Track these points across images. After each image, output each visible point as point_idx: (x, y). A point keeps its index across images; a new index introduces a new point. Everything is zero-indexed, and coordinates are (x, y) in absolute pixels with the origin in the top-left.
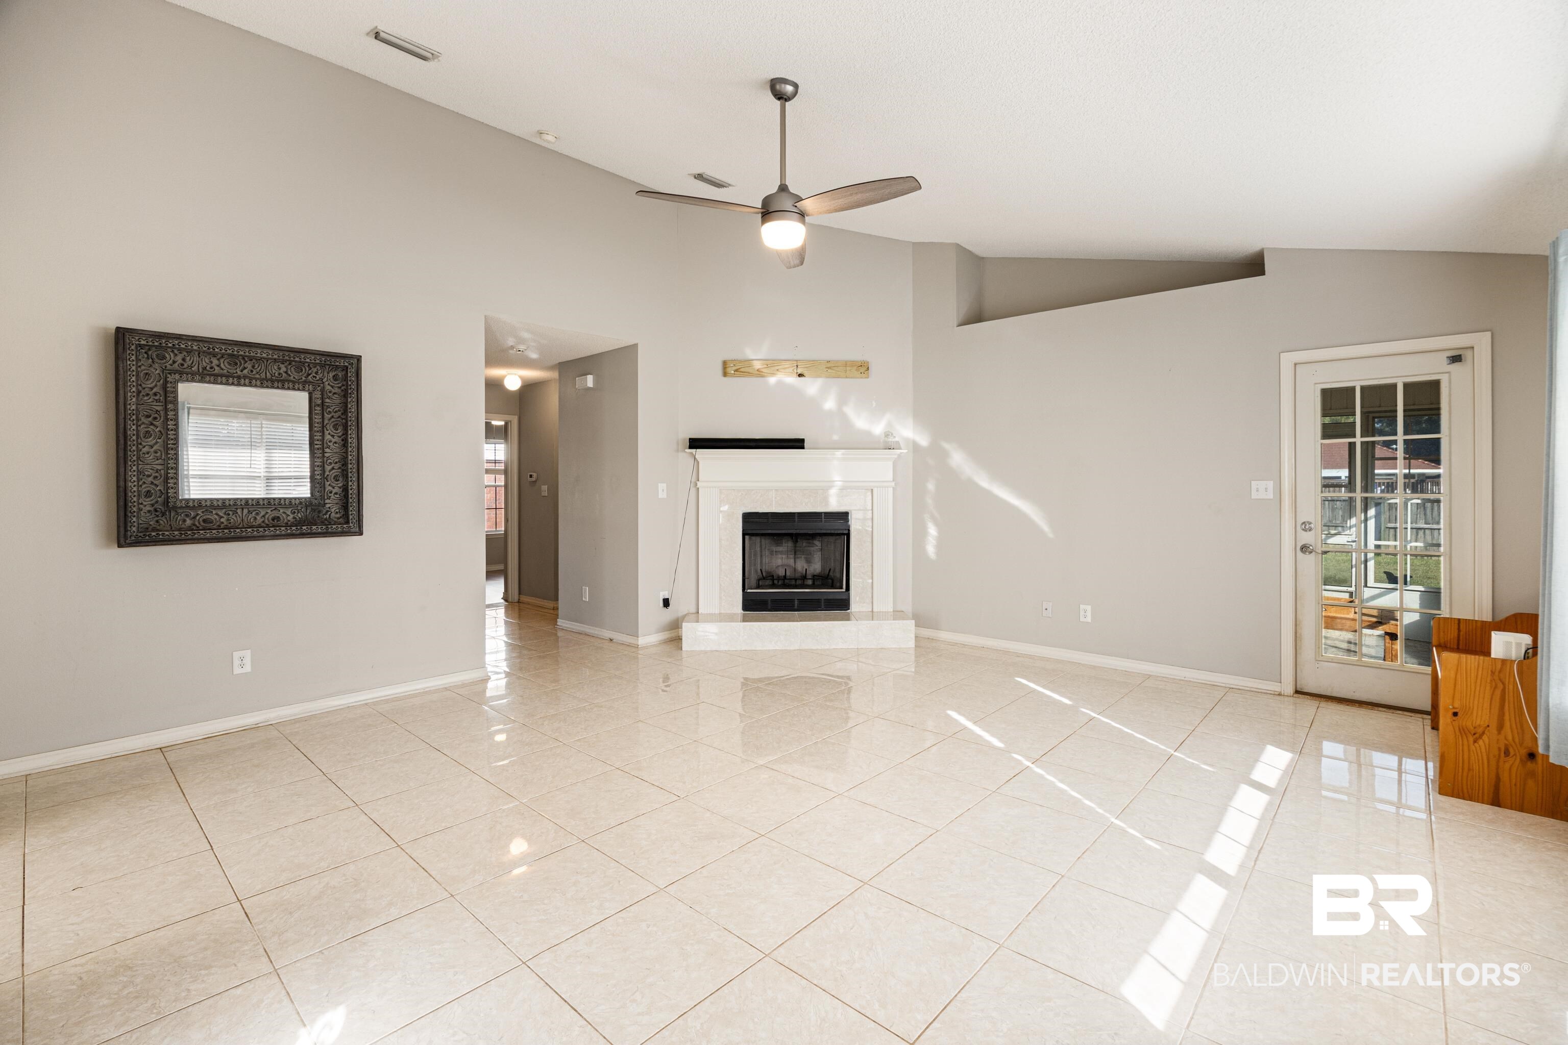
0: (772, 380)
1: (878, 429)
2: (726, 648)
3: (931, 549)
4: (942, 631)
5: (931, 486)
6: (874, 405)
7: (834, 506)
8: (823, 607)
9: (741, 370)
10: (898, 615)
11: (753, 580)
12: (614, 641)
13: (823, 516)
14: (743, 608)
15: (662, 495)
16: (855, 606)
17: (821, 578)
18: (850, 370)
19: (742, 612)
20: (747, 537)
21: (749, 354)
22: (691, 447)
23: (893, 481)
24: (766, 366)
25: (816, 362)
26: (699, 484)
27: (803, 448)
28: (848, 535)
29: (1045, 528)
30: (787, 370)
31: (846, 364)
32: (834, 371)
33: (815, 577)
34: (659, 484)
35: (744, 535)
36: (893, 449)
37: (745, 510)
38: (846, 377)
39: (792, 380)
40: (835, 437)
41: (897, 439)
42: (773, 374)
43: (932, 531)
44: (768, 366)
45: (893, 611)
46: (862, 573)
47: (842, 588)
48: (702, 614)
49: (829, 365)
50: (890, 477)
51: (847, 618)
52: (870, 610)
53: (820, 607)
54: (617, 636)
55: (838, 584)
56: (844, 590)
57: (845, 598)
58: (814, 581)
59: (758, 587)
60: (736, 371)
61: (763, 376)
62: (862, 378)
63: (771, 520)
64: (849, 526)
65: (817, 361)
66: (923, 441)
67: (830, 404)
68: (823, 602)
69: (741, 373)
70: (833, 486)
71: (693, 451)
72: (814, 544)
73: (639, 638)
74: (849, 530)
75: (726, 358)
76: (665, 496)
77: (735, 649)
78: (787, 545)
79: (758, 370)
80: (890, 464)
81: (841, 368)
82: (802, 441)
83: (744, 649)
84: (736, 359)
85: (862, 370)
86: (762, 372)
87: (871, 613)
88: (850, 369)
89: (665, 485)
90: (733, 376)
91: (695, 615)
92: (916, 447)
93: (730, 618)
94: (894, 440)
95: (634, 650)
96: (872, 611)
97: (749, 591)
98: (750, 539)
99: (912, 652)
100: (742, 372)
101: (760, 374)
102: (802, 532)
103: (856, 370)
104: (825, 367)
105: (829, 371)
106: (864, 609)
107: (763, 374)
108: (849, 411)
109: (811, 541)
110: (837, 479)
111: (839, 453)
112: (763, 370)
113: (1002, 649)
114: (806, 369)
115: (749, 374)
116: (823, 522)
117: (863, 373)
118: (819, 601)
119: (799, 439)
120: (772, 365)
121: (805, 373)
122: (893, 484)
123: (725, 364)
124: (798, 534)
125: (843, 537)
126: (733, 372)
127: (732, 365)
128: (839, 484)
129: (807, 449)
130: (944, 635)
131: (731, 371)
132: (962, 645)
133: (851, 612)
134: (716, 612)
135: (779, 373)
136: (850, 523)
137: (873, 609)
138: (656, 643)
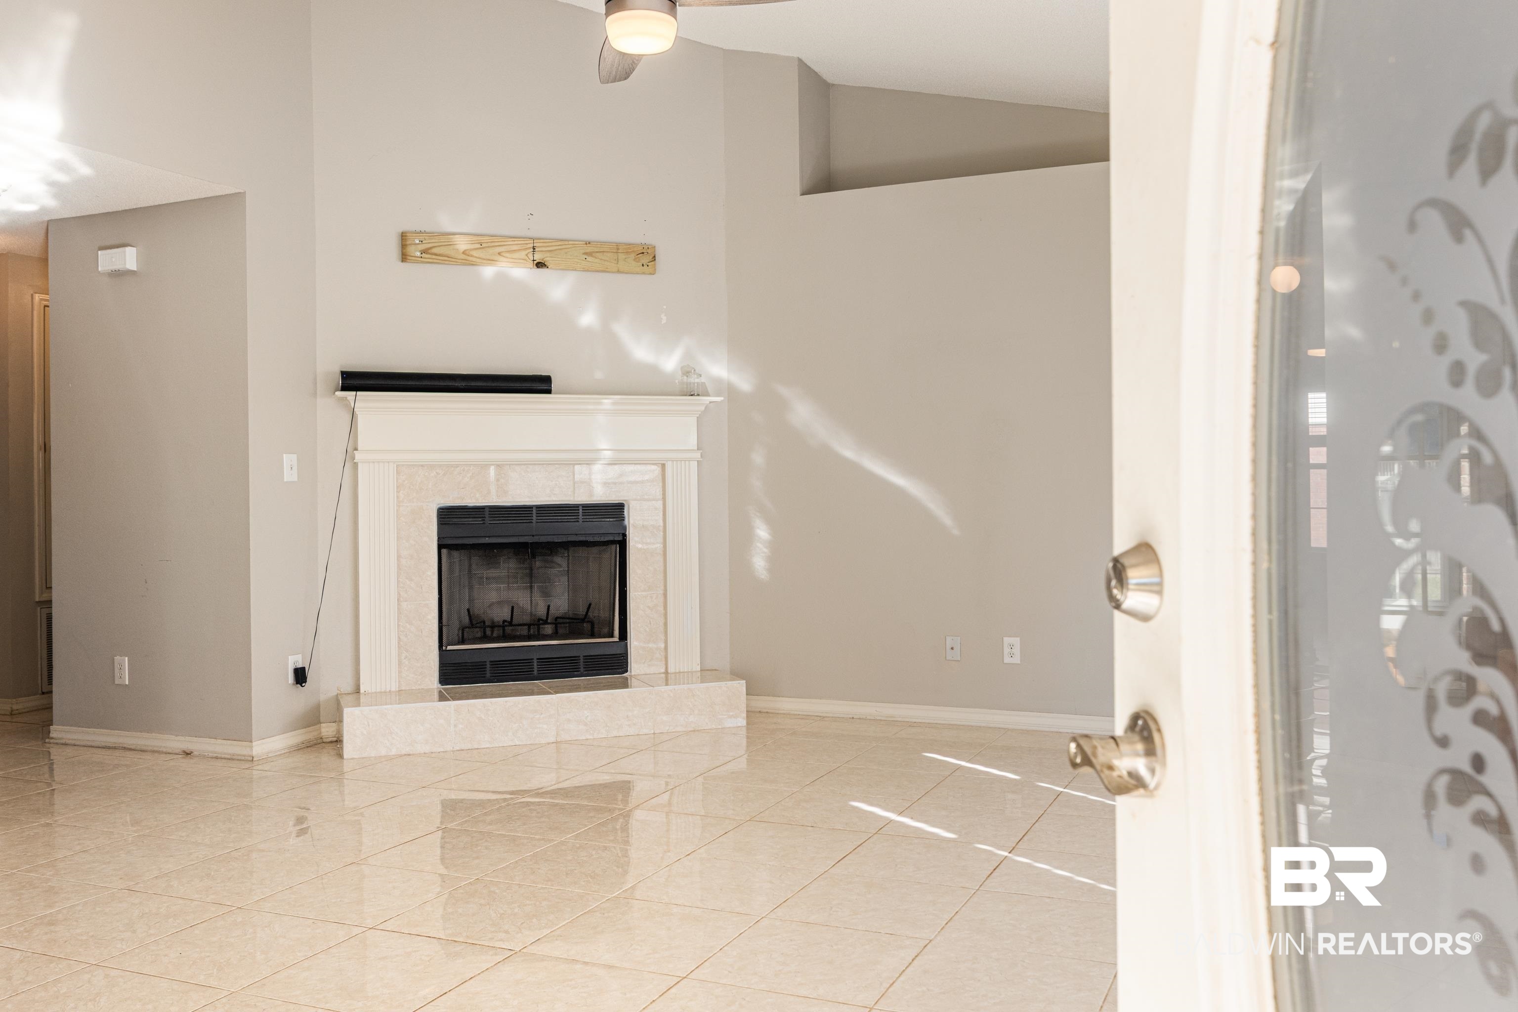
0: (488, 272)
1: (670, 363)
2: (427, 749)
3: (759, 563)
4: (781, 698)
5: (758, 458)
6: (664, 321)
7: (600, 495)
8: (582, 669)
9: (435, 250)
10: (708, 673)
11: (453, 631)
12: (195, 753)
13: (581, 511)
14: (440, 679)
15: (290, 475)
16: (636, 666)
17: (568, 621)
18: (625, 260)
19: (439, 685)
20: (444, 551)
21: (445, 222)
22: (344, 388)
23: (698, 449)
24: (478, 246)
25: (567, 243)
26: (358, 456)
27: (549, 391)
28: (622, 544)
29: (948, 521)
30: (516, 255)
31: (618, 249)
32: (596, 260)
33: (558, 622)
34: (284, 455)
35: (440, 547)
36: (698, 395)
37: (442, 502)
38: (619, 272)
39: (522, 273)
40: (599, 375)
41: (703, 379)
42: (491, 261)
43: (762, 532)
44: (482, 246)
45: (701, 670)
46: (649, 607)
47: (612, 636)
48: (365, 693)
49: (589, 249)
50: (693, 442)
51: (625, 685)
52: (663, 670)
53: (577, 669)
54: (198, 745)
55: (606, 630)
56: (616, 639)
57: (618, 652)
58: (556, 628)
59: (462, 642)
60: (423, 252)
61: (473, 264)
62: (644, 273)
63: (488, 520)
64: (625, 528)
65: (568, 241)
66: (744, 383)
67: (588, 319)
68: (582, 660)
69: (434, 257)
70: (599, 459)
71: (350, 395)
72: (552, 562)
73: (254, 744)
74: (624, 535)
75: (408, 227)
76: (295, 478)
77: (442, 750)
78: (508, 566)
79: (464, 253)
80: (693, 421)
81: (609, 254)
82: (547, 380)
83: (458, 748)
84: (423, 231)
85: (645, 259)
86: (472, 256)
87: (663, 675)
88: (624, 257)
89: (294, 457)
90: (419, 261)
91: (355, 695)
92: (731, 392)
93: (419, 696)
94: (697, 380)
95: (247, 765)
96: (666, 673)
97: (449, 648)
98: (449, 556)
99: (744, 732)
100: (436, 255)
101: (467, 260)
102: (543, 539)
103: (635, 260)
104: (583, 251)
105: (589, 259)
106: (652, 670)
107: (474, 259)
108: (622, 330)
109: (549, 558)
110: (604, 445)
111: (607, 402)
112: (474, 253)
113: (883, 719)
114: (548, 254)
115: (447, 259)
116: (581, 522)
117: (645, 266)
118: (574, 660)
119: (541, 376)
120: (489, 244)
121: (548, 260)
122: (698, 455)
123: (404, 238)
124: (536, 543)
125: (613, 547)
126: (418, 254)
127: (417, 242)
128: (608, 454)
129: (556, 393)
130: (787, 705)
131: (415, 251)
132: (819, 718)
133: (631, 676)
134: (393, 689)
135: (501, 259)
136: (626, 522)
137: (667, 668)
138: (283, 752)
